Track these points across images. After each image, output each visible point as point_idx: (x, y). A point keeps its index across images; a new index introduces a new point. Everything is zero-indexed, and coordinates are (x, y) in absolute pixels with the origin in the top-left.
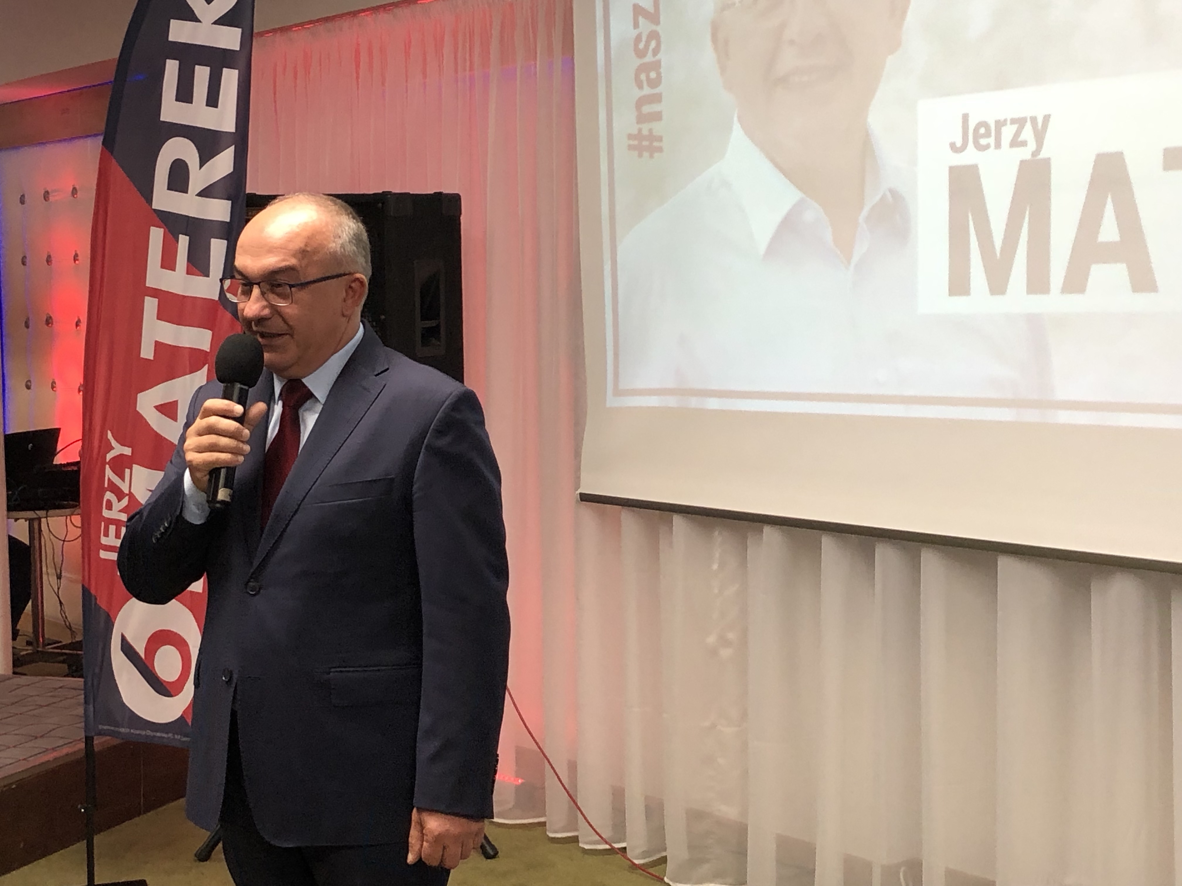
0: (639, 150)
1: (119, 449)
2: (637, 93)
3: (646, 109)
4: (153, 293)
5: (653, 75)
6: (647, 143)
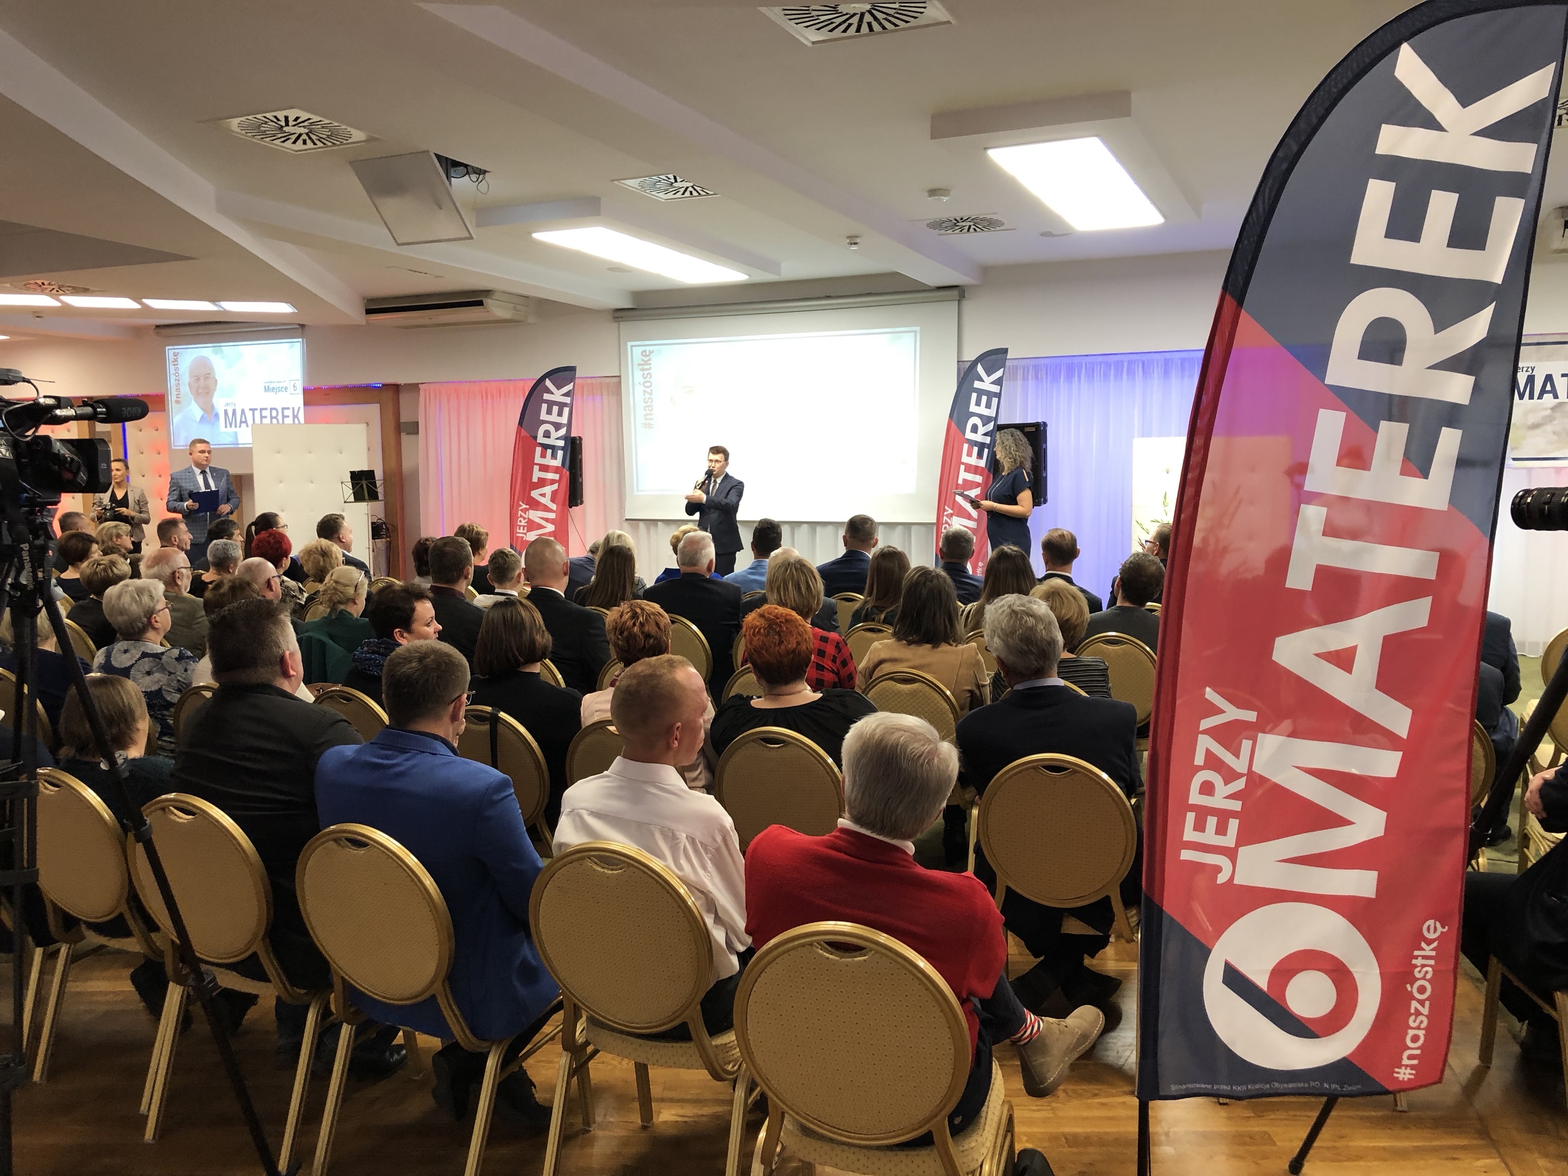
0: (646, 428)
1: (524, 506)
2: (645, 413)
3: (648, 417)
4: (537, 464)
5: (650, 408)
6: (648, 426)
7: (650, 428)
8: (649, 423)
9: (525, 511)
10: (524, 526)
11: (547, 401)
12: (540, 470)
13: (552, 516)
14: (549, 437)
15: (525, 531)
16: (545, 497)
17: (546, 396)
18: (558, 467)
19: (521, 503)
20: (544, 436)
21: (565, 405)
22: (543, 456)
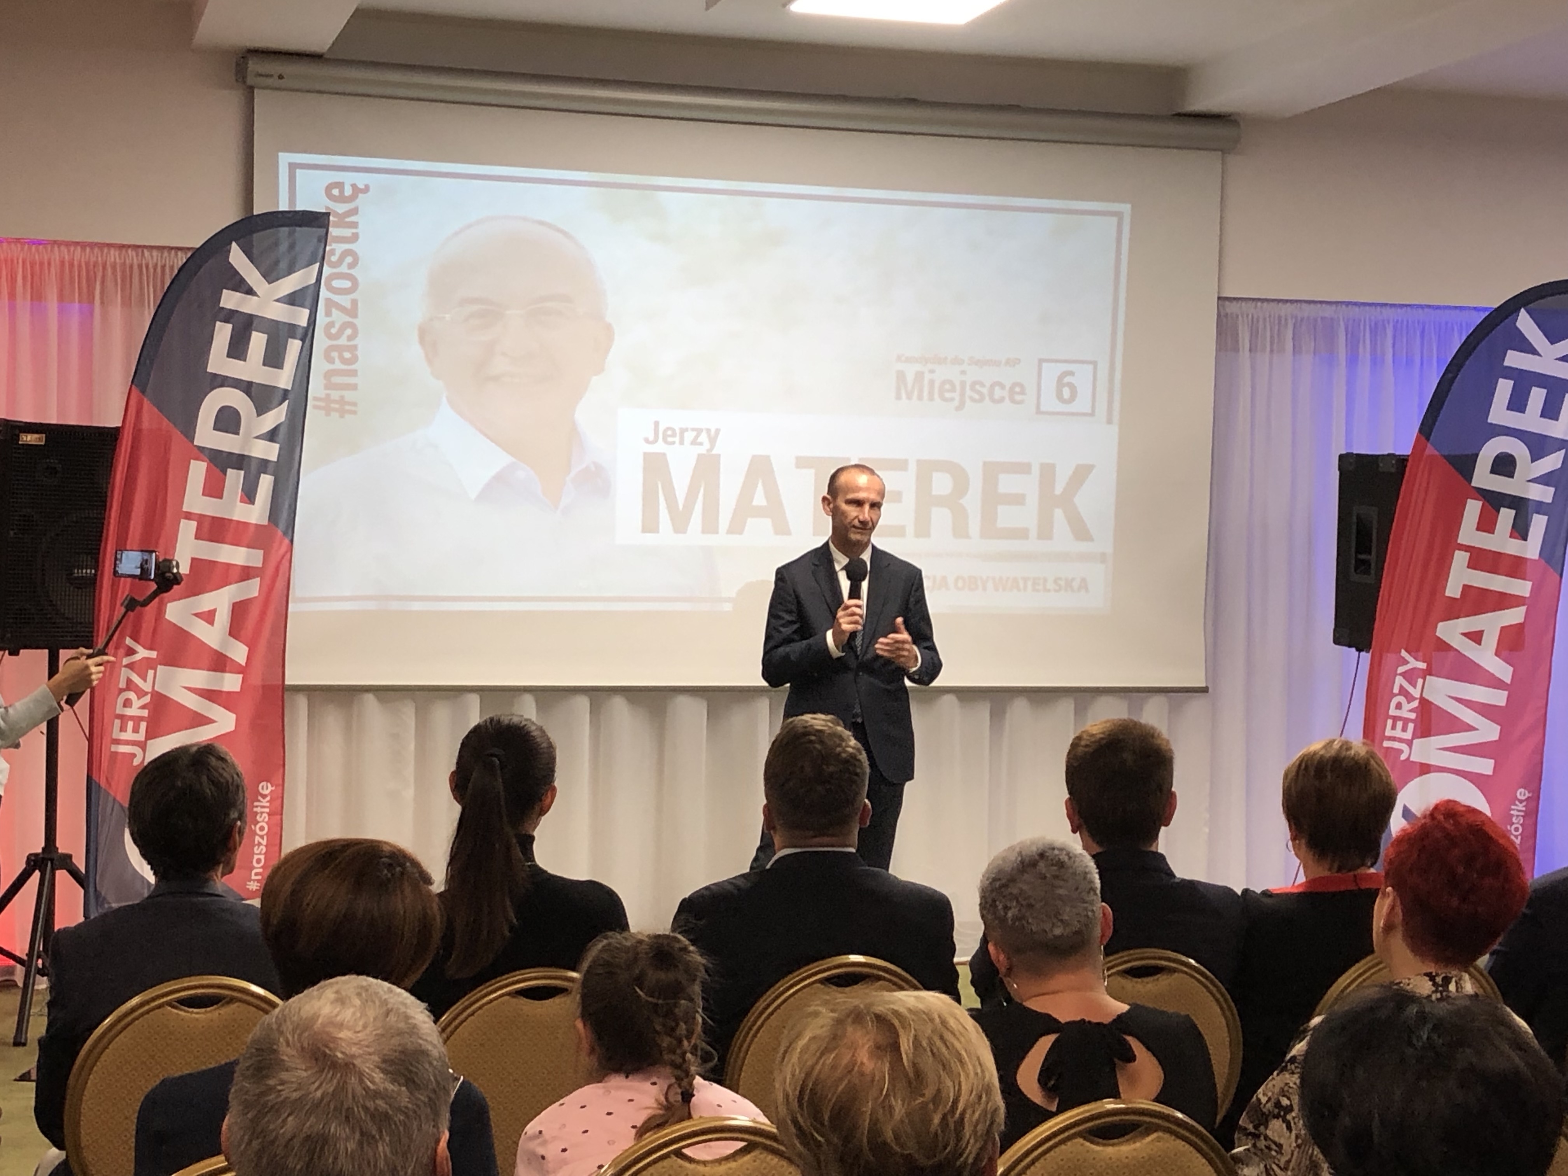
0: (328, 411)
1: (142, 653)
2: (331, 367)
3: (337, 380)
4: (189, 516)
5: (347, 355)
6: (337, 406)
7: (342, 413)
8: (342, 397)
9: (142, 668)
10: (137, 720)
11: (230, 316)
12: (200, 536)
13: (231, 682)
14: (236, 431)
15: (140, 737)
16: (211, 621)
17: (230, 300)
19: (128, 641)
20: (218, 428)
21: (291, 330)
22: (214, 489)
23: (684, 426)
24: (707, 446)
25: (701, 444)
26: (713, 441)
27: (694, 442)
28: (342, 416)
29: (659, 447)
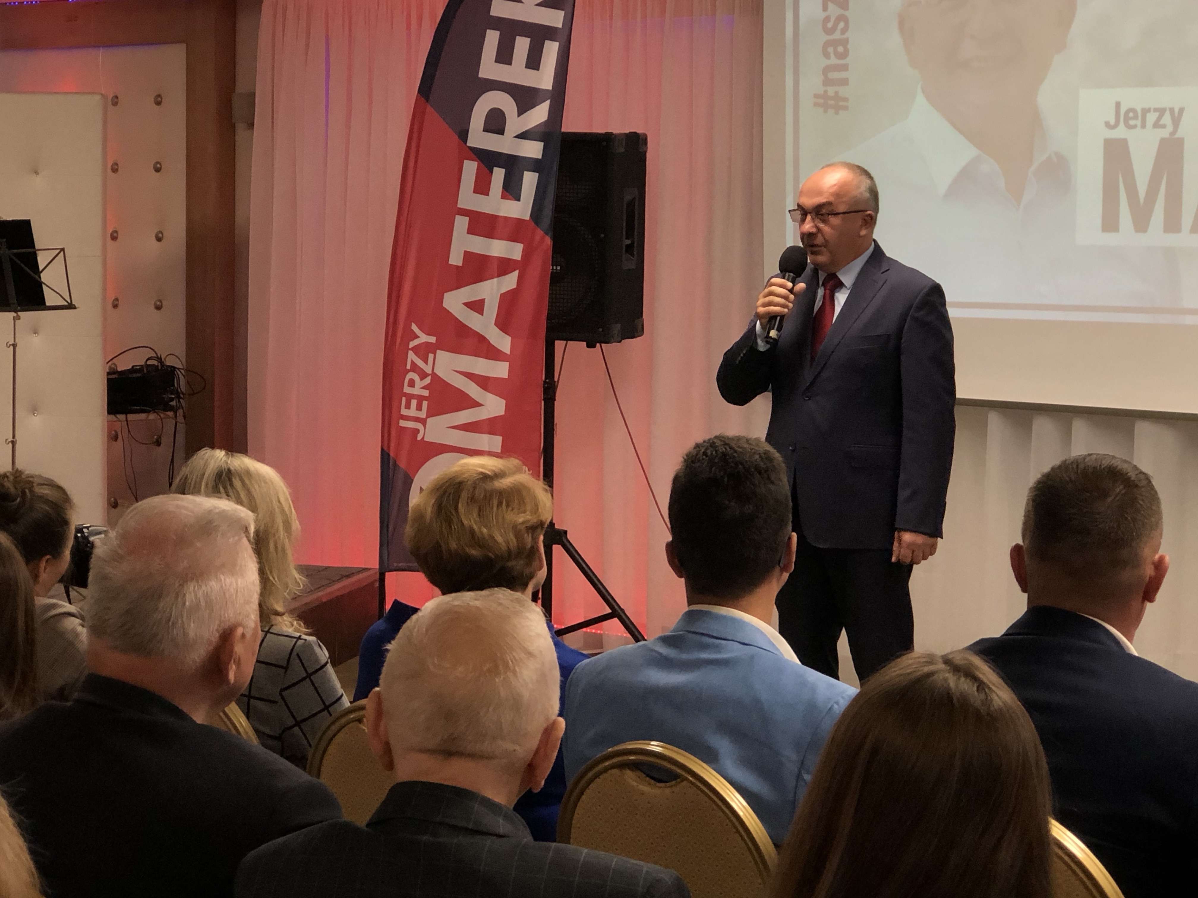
1: (424, 338)
3: (833, 75)
4: (464, 212)
5: (840, 49)
6: (832, 102)
7: (838, 109)
8: (837, 93)
10: (420, 399)
11: (498, 23)
12: (471, 231)
13: (497, 370)
14: (501, 132)
15: (423, 414)
16: (480, 312)
17: (500, 8)
18: (520, 221)
19: (414, 327)
20: (487, 129)
21: (548, 33)
22: (482, 186)
23: (1147, 107)
24: (1170, 128)
25: (1164, 126)
26: (1176, 122)
27: (1157, 125)
28: (837, 113)
29: (1121, 132)
